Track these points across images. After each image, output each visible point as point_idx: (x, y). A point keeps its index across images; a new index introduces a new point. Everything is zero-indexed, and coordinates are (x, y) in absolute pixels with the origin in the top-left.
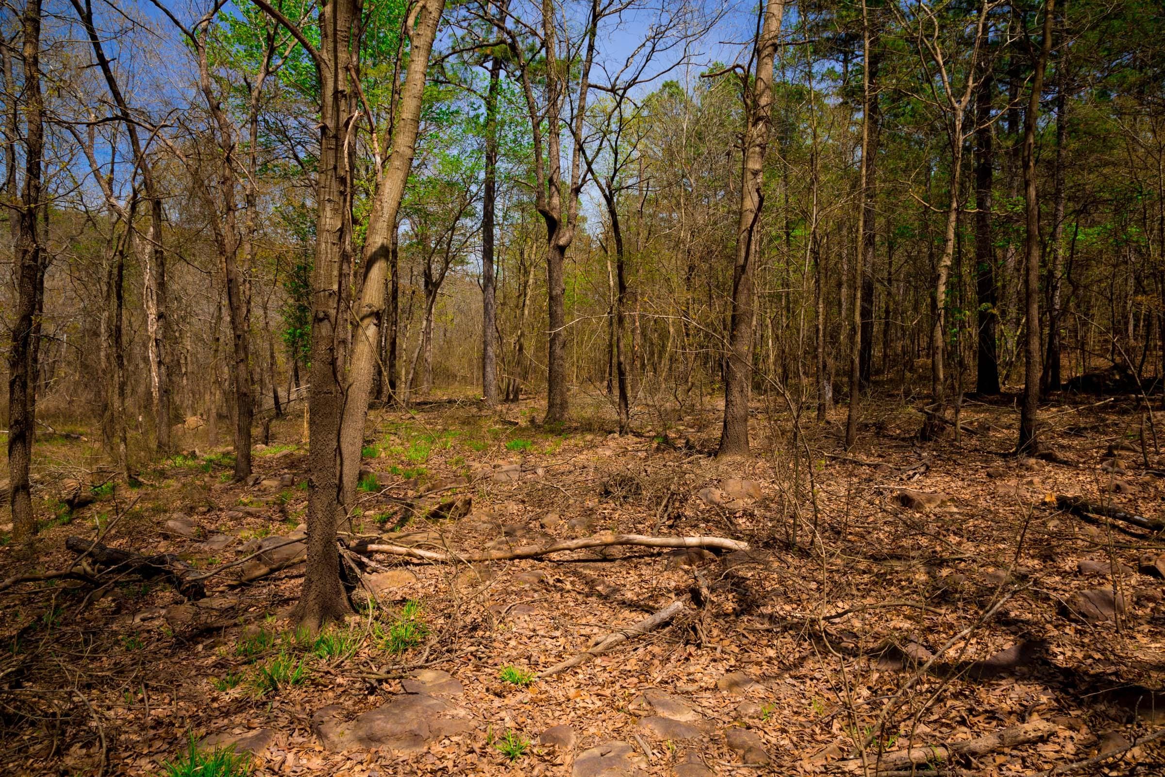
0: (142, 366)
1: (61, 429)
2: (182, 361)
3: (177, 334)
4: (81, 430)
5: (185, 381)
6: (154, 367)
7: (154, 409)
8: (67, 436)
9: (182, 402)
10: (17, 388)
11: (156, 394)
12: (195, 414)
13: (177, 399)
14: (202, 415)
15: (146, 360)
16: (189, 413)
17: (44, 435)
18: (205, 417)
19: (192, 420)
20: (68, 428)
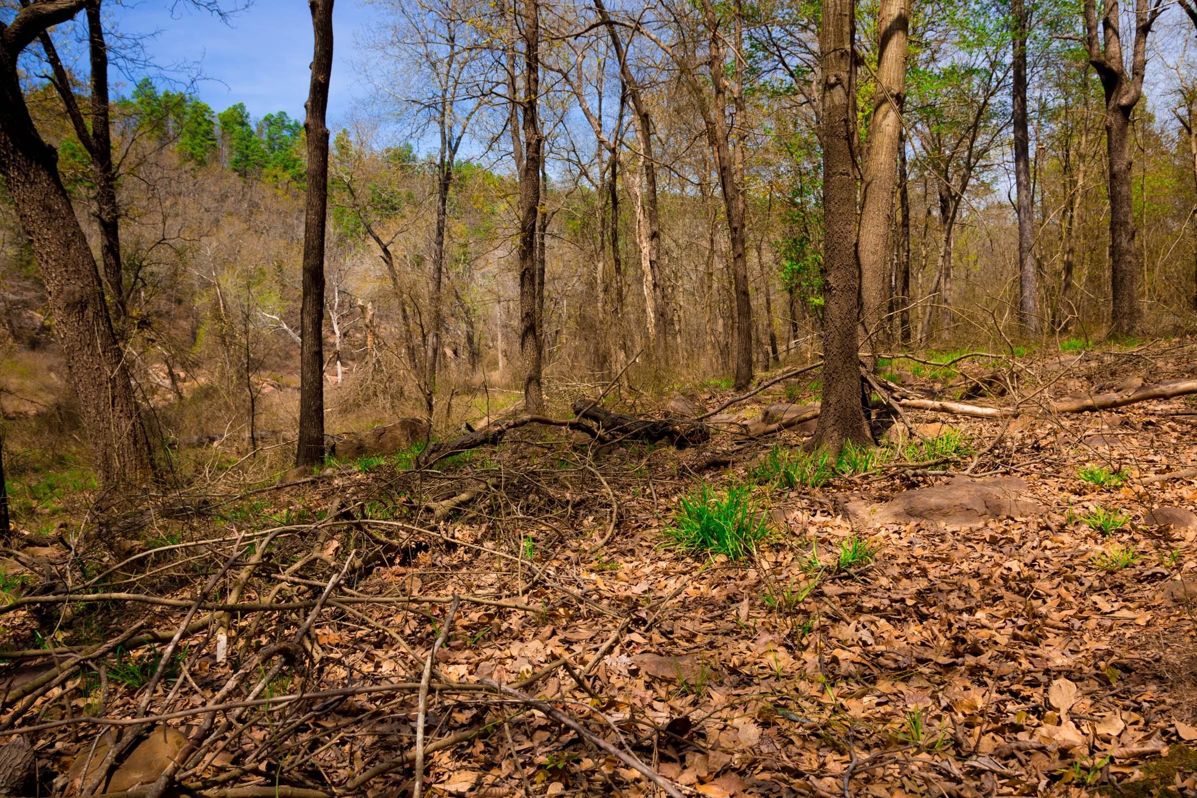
10: (527, 282)
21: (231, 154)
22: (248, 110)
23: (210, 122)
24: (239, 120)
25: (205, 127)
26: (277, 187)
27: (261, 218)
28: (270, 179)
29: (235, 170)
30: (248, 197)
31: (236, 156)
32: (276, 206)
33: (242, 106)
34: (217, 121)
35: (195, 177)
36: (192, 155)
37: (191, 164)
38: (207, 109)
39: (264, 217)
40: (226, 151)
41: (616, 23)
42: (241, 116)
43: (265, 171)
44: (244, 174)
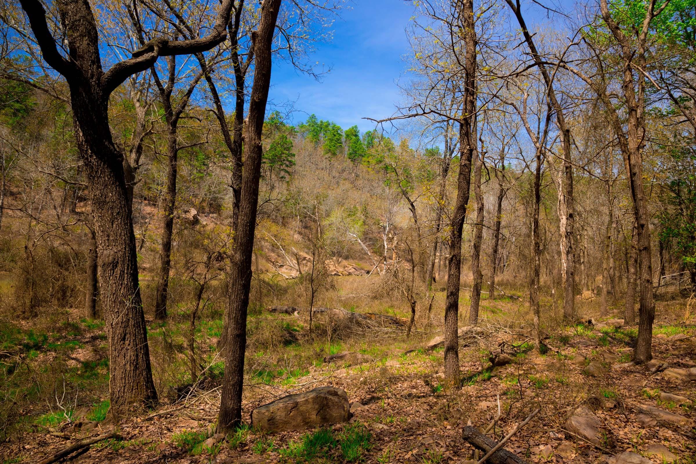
0: (556, 257)
1: (508, 293)
2: (582, 254)
3: (578, 237)
4: (519, 294)
5: (583, 268)
6: (564, 256)
7: (563, 286)
8: (511, 297)
9: (581, 281)
10: (453, 265)
11: (564, 276)
12: (588, 290)
13: (577, 279)
14: (593, 290)
15: (559, 253)
16: (585, 289)
17: (499, 295)
18: (595, 292)
19: (587, 294)
20: (513, 292)
21: (349, 150)
22: (359, 129)
23: (340, 135)
24: (354, 133)
25: (337, 137)
26: (369, 167)
27: (360, 182)
28: (366, 163)
29: (350, 158)
30: (355, 171)
31: (351, 151)
32: (367, 176)
33: (356, 127)
34: (344, 134)
35: (330, 161)
36: (330, 150)
37: (329, 155)
38: (339, 129)
39: (361, 182)
40: (347, 149)
41: (546, 63)
42: (355, 132)
43: (364, 159)
44: (353, 160)
